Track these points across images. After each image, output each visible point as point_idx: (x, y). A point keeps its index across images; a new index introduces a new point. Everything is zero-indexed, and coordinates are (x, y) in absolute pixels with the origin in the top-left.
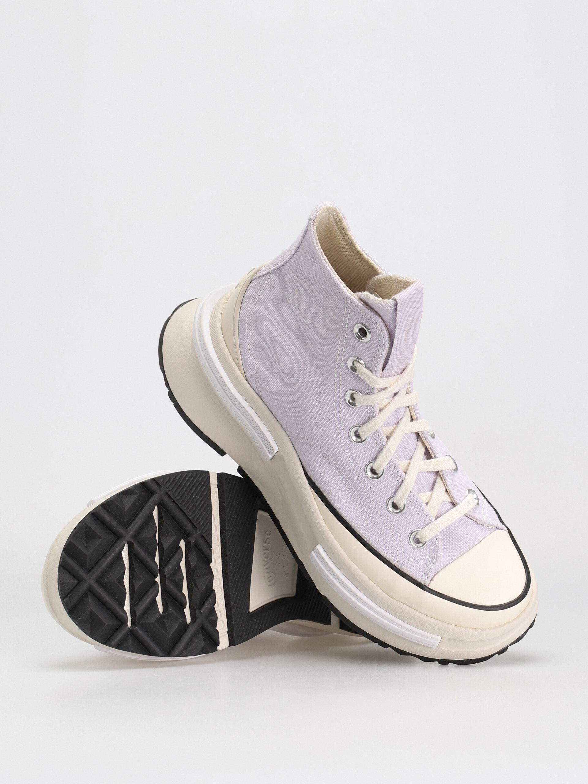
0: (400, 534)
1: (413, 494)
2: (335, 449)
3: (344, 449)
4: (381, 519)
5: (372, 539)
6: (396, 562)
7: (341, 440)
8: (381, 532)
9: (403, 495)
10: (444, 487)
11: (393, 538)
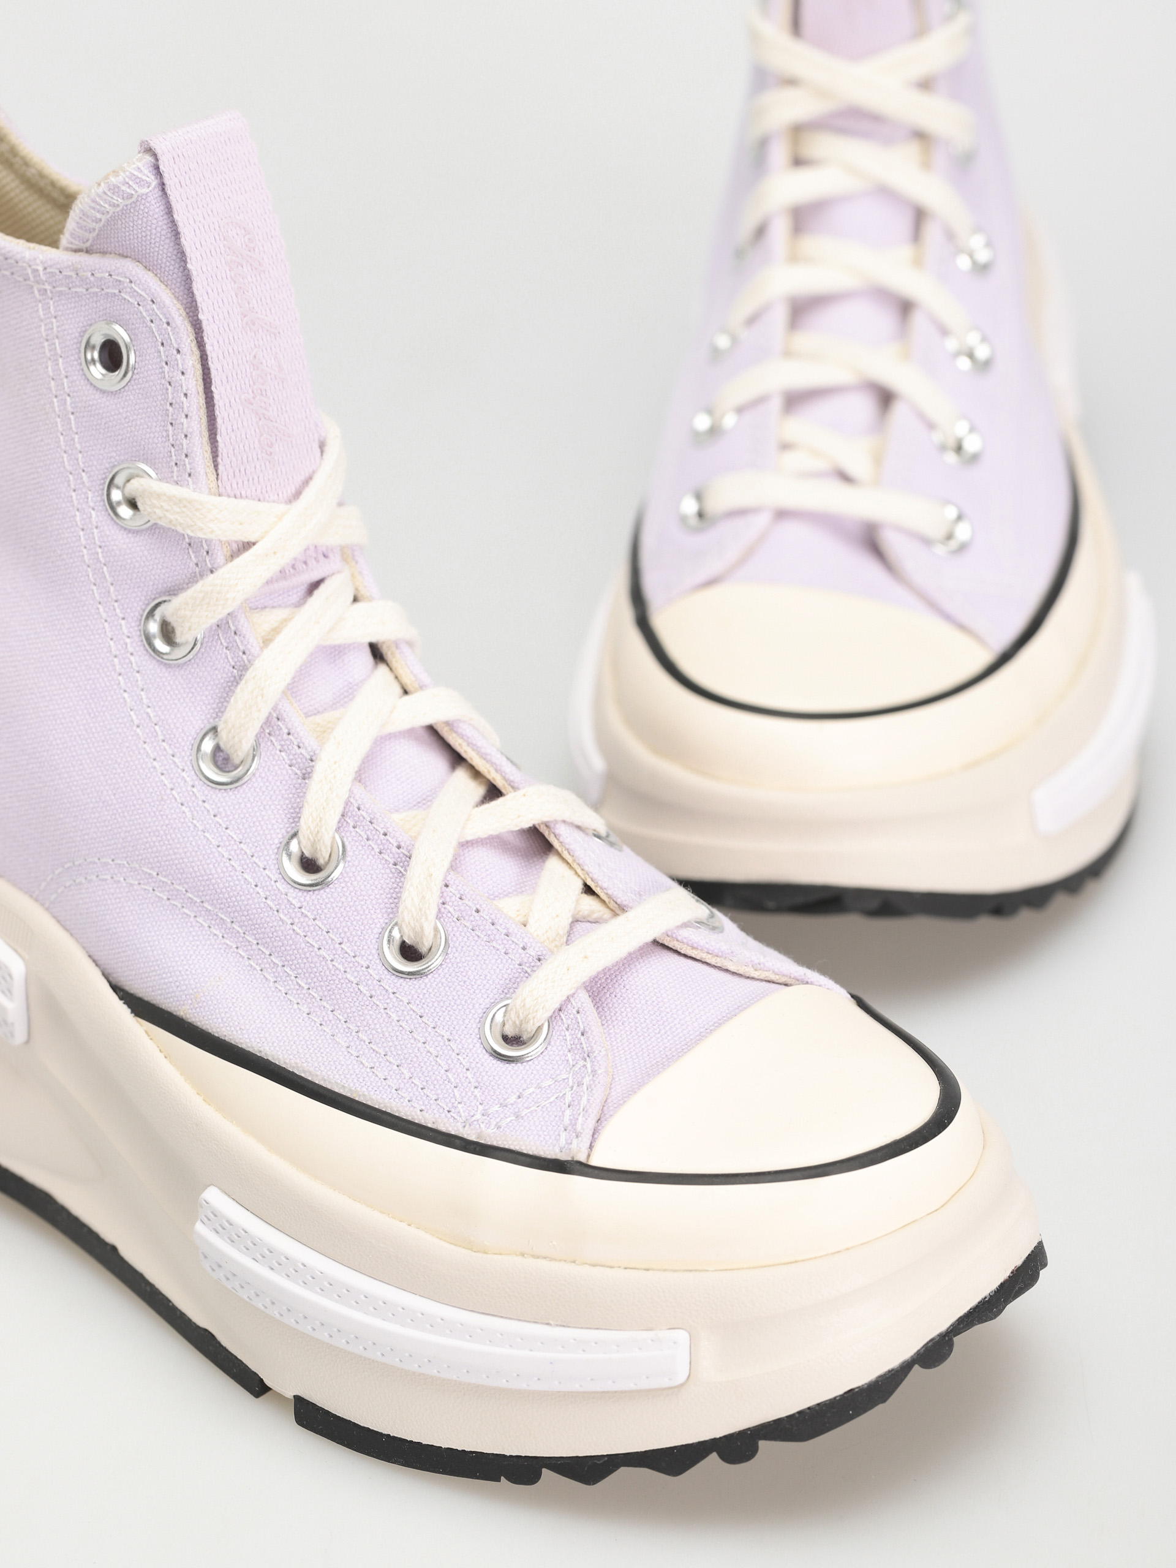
0: (448, 1033)
1: (459, 891)
2: (166, 835)
3: (195, 822)
4: (375, 1007)
5: (361, 1080)
6: (460, 1126)
7: (176, 795)
8: (387, 1049)
9: (424, 898)
10: (575, 877)
11: (428, 1052)
